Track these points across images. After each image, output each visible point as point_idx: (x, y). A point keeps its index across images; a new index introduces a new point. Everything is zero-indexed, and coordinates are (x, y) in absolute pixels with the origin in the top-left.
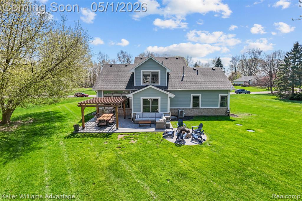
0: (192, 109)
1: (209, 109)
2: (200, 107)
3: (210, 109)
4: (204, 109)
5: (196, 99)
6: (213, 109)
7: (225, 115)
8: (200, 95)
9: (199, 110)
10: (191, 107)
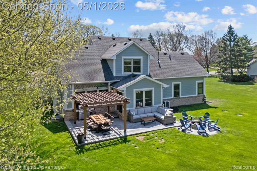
0: (174, 98)
1: (188, 97)
2: (181, 96)
3: (190, 97)
4: (184, 98)
5: (177, 87)
6: (192, 97)
7: (202, 102)
8: (180, 83)
9: (180, 99)
10: (173, 97)
